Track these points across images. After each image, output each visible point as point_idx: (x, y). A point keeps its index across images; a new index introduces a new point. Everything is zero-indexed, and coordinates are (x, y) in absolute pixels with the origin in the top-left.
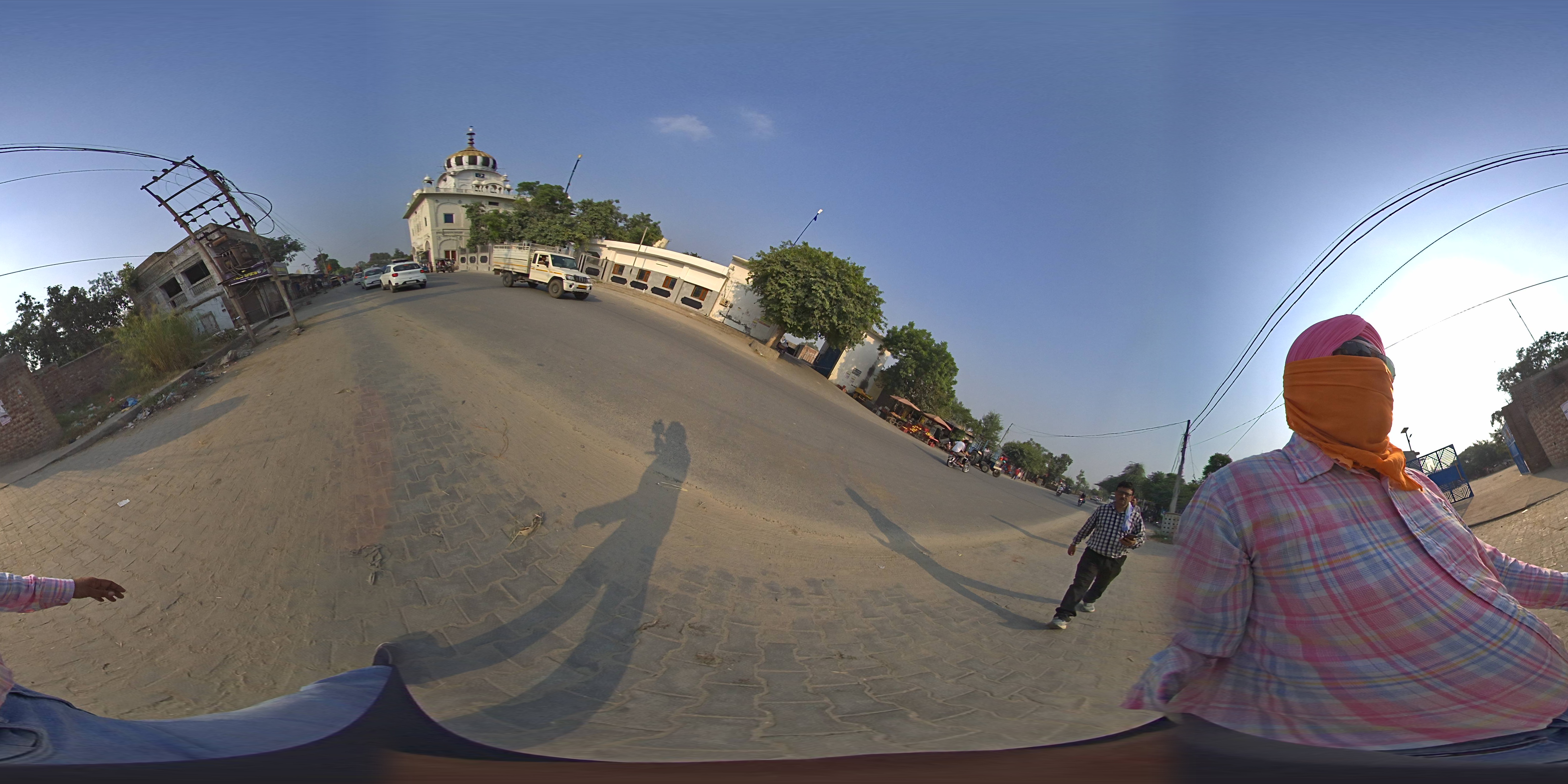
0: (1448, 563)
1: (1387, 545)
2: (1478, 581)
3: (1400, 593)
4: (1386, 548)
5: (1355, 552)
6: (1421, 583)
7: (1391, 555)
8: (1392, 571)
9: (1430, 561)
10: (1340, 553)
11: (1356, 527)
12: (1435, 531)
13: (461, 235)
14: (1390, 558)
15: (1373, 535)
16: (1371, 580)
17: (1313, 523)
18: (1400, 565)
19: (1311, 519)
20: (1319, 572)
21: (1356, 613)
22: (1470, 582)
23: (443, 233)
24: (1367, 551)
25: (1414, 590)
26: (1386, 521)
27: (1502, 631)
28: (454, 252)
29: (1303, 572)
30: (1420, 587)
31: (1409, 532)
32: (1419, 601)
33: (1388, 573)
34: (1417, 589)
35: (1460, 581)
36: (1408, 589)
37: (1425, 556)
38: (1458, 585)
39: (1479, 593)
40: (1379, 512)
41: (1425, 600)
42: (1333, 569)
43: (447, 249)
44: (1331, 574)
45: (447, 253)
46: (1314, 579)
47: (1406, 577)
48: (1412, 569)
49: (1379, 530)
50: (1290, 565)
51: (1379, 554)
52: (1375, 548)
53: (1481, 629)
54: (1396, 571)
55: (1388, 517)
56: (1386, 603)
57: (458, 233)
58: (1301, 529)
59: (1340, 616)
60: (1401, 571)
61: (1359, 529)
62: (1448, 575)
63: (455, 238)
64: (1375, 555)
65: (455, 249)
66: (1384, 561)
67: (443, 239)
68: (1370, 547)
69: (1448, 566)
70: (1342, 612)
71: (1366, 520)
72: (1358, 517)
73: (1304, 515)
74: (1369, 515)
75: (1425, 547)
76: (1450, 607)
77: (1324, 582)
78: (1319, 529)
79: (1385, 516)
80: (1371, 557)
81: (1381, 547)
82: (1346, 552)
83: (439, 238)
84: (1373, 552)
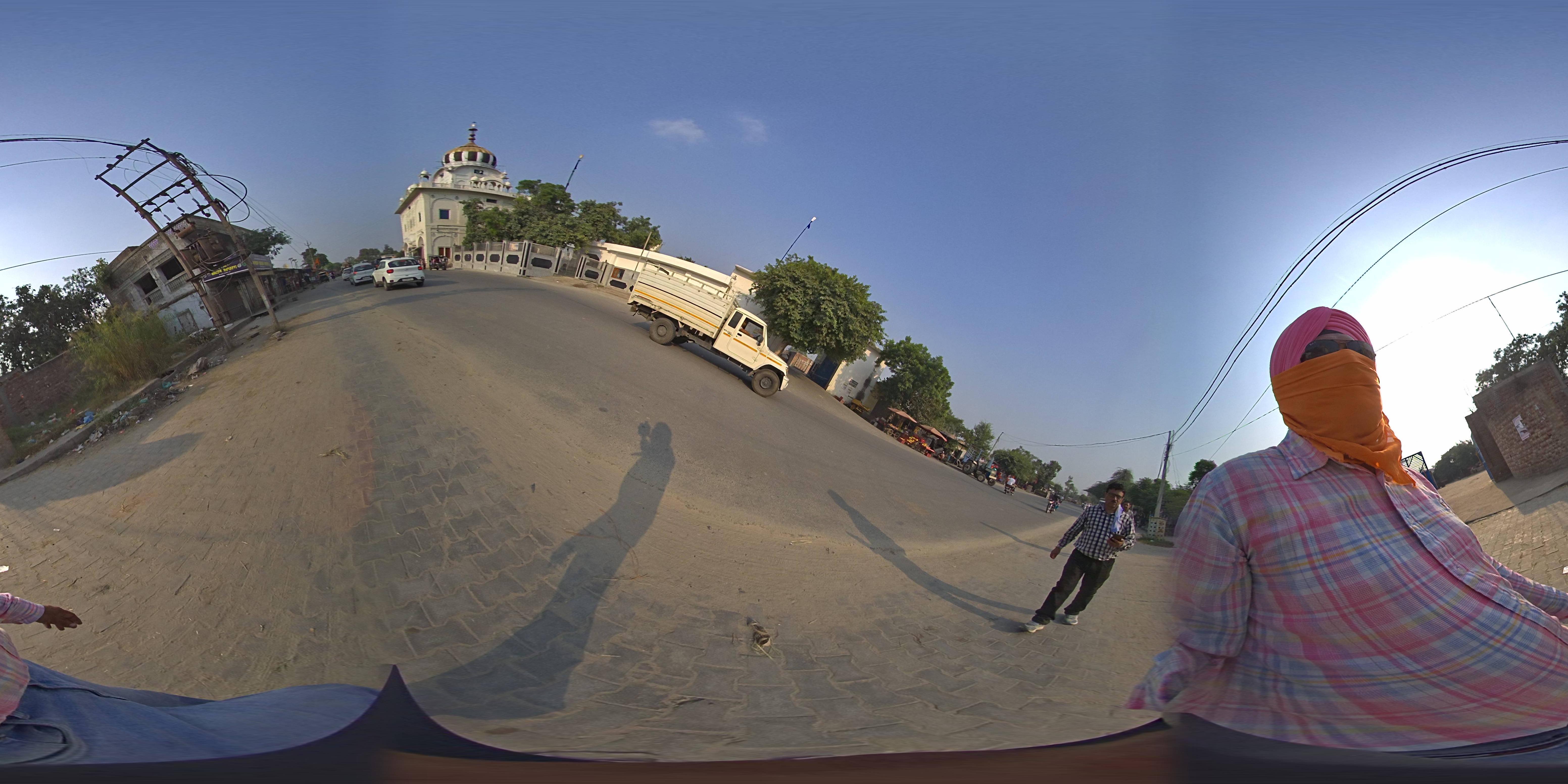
0: (1446, 557)
1: (1383, 540)
2: (1476, 576)
3: (1397, 589)
4: (1382, 543)
5: (1349, 547)
6: (1417, 578)
7: (1388, 550)
8: (1388, 565)
9: (1428, 556)
10: (1335, 548)
11: (1351, 522)
12: (1433, 525)
13: (456, 232)
14: (1387, 552)
15: (1369, 530)
16: (1367, 575)
17: (1307, 519)
18: (1397, 560)
19: (1305, 514)
20: (1314, 568)
21: (1352, 609)
22: (1468, 577)
23: (438, 229)
24: (1362, 546)
25: (1411, 586)
26: (1382, 516)
27: (1504, 626)
28: (448, 249)
29: (1298, 569)
30: (1417, 583)
31: (1406, 526)
32: (1416, 597)
33: (1384, 568)
34: (1414, 584)
35: (1457, 577)
36: (1405, 585)
37: (1423, 550)
38: (1456, 580)
39: (1478, 588)
40: (1375, 506)
41: (1422, 596)
42: (1328, 565)
43: (441, 246)
44: (1326, 570)
45: (441, 249)
46: (1309, 575)
47: (1403, 572)
48: (1409, 563)
49: (1375, 525)
50: (1284, 562)
51: (1375, 548)
52: (1371, 543)
53: (1482, 624)
54: (1393, 565)
55: (1384, 511)
56: (1382, 600)
57: (453, 230)
58: (1294, 524)
59: (1336, 613)
60: (1398, 565)
61: (1354, 524)
62: (1445, 569)
63: (450, 235)
64: (1370, 550)
65: (449, 246)
66: (1380, 555)
67: (437, 235)
68: (1365, 542)
69: (1445, 561)
70: (1338, 609)
71: (1360, 515)
72: (1353, 512)
73: (1298, 510)
74: (1364, 510)
75: (1423, 542)
76: (1447, 603)
77: (1319, 579)
78: (1313, 524)
79: (1381, 510)
80: (1367, 551)
81: (1377, 541)
82: (1341, 547)
83: (433, 234)
84: (1369, 547)
